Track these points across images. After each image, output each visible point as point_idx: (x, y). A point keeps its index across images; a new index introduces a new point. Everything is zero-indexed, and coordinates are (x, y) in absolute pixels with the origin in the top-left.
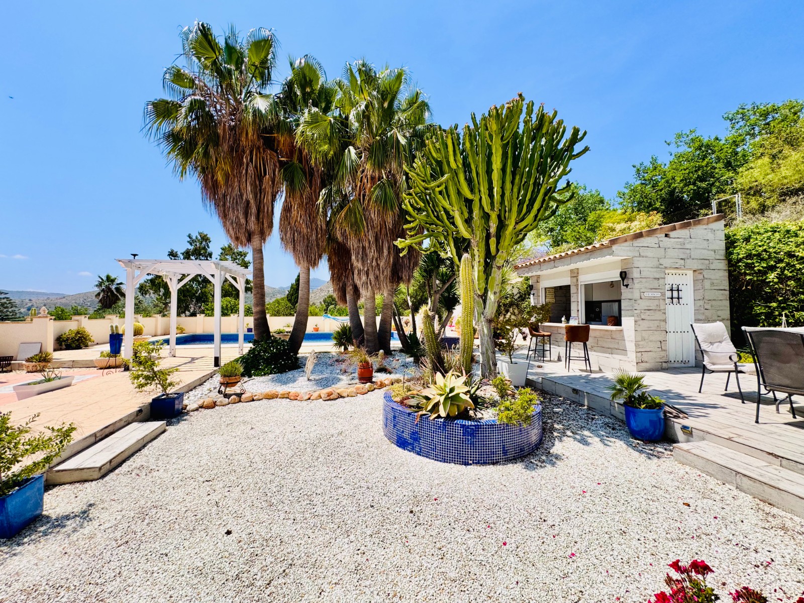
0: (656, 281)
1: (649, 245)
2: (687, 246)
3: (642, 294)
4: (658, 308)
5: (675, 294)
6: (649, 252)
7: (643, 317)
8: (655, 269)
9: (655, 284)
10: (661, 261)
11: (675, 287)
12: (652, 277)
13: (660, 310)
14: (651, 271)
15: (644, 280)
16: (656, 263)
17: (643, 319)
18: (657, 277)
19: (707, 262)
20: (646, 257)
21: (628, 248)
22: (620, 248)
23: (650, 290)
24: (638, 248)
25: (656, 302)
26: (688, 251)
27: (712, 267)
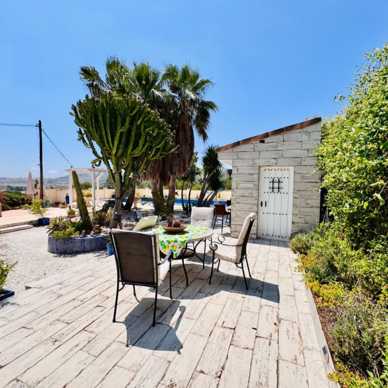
0: (250, 176)
1: (246, 150)
2: (280, 148)
3: (238, 185)
4: (251, 195)
5: (276, 185)
6: (245, 156)
7: (238, 201)
8: (250, 167)
9: (250, 178)
10: (256, 161)
11: (276, 180)
12: (247, 173)
13: (252, 197)
14: (246, 169)
15: (240, 175)
16: (251, 162)
17: (238, 203)
18: (252, 173)
19: (300, 159)
20: (243, 159)
21: (229, 153)
22: (223, 154)
23: (245, 183)
24: (237, 153)
25: (250, 191)
26: (281, 152)
27: (304, 163)
